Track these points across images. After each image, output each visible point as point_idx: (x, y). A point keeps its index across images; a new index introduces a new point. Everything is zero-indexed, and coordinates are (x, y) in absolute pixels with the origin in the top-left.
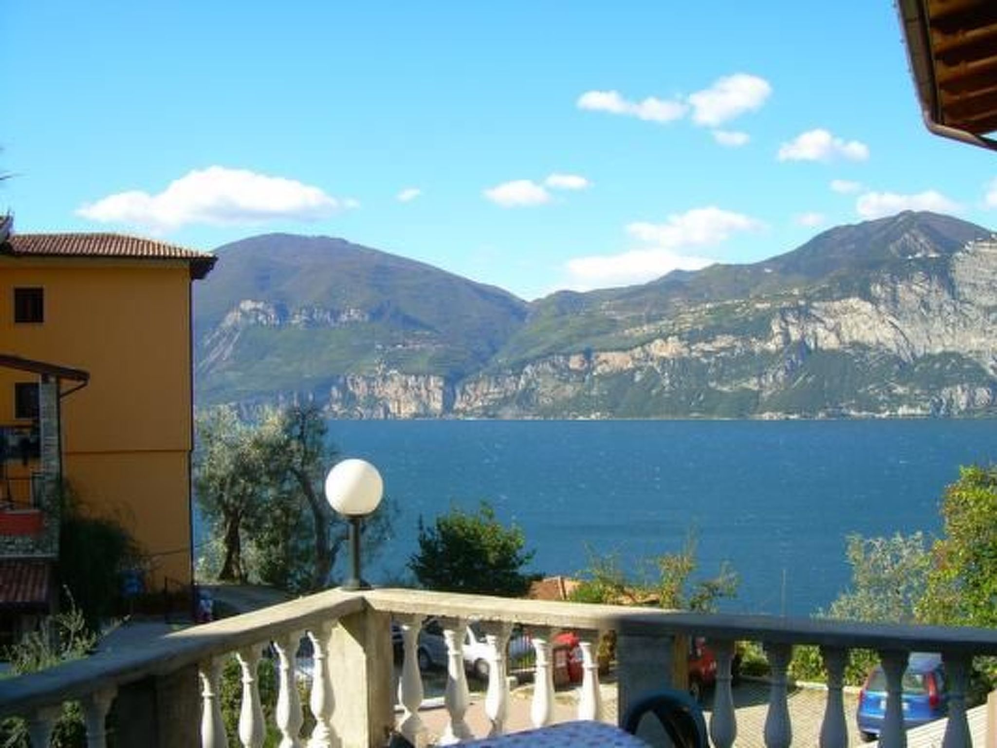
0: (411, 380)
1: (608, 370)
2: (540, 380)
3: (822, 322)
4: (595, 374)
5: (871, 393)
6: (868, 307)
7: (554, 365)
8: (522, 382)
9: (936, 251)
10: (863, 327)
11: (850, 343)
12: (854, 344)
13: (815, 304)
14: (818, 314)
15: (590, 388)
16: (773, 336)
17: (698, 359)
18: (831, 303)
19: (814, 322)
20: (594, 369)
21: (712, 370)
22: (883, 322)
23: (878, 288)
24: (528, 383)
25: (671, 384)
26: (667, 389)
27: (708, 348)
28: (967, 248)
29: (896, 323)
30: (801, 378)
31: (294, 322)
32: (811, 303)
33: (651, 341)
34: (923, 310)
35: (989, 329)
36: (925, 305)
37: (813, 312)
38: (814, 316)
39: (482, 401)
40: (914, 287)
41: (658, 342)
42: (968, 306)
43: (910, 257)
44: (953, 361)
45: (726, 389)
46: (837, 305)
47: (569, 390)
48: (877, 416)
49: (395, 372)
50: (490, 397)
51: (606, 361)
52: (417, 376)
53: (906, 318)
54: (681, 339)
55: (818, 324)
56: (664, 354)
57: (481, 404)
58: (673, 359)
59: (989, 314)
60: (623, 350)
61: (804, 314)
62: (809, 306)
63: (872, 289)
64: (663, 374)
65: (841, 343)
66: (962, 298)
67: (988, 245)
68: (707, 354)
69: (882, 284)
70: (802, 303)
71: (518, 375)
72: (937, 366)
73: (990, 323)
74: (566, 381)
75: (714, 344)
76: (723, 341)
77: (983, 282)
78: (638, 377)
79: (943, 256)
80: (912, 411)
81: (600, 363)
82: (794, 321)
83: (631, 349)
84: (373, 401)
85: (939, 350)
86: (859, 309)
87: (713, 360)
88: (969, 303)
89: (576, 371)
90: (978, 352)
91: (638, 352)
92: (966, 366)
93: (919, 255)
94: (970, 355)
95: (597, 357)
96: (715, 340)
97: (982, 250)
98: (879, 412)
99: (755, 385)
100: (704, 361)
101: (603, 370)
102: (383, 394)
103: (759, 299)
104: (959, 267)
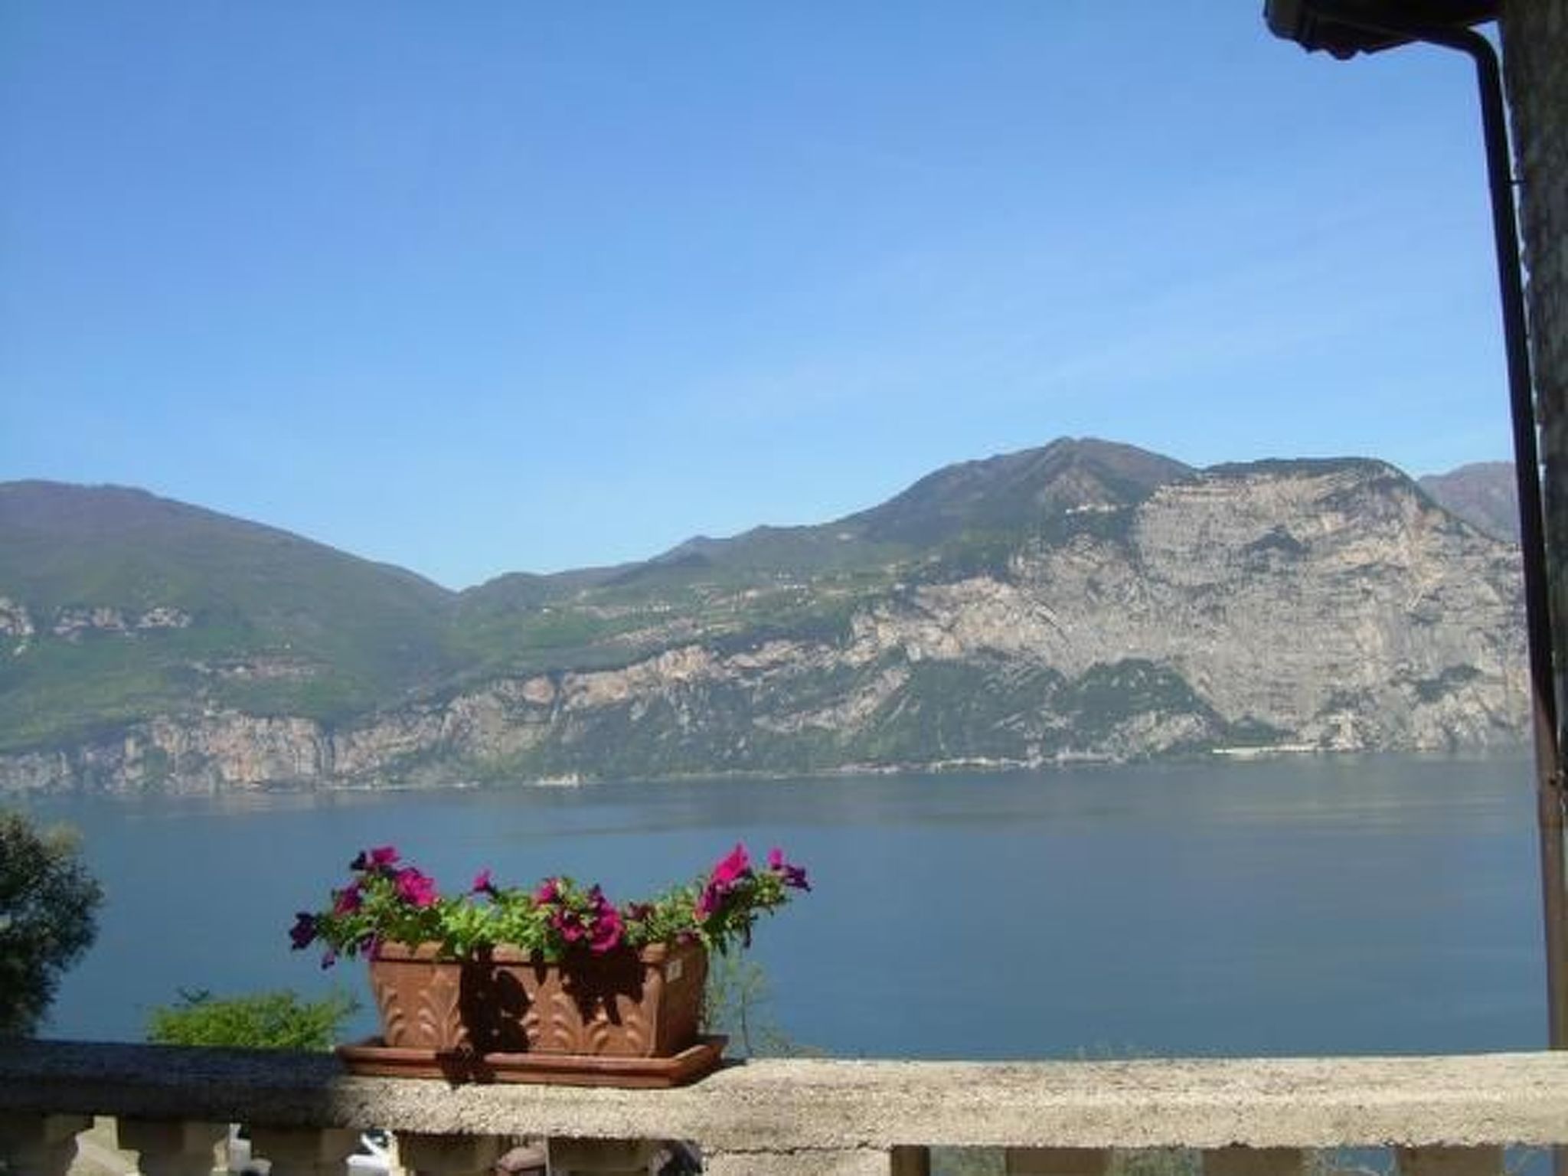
0: (262, 726)
1: (587, 702)
2: (476, 721)
3: (933, 618)
4: (567, 708)
5: (1014, 728)
6: (1005, 591)
7: (498, 696)
8: (447, 724)
9: (1111, 502)
10: (997, 623)
11: (978, 650)
12: (984, 650)
13: (921, 589)
14: (927, 605)
15: (560, 730)
16: (854, 643)
17: (733, 681)
18: (944, 587)
19: (918, 617)
20: (565, 701)
21: (757, 698)
22: (1030, 614)
23: (1020, 560)
24: (457, 727)
25: (693, 721)
26: (686, 732)
27: (748, 661)
28: (1158, 494)
29: (1048, 614)
30: (901, 707)
31: (59, 630)
32: (914, 587)
33: (658, 654)
34: (1090, 593)
35: (1195, 621)
36: (1094, 585)
37: (918, 601)
38: (920, 608)
39: (381, 758)
40: (1077, 559)
41: (669, 655)
42: (1163, 586)
43: (1068, 511)
44: (1142, 674)
45: (782, 728)
46: (955, 589)
47: (527, 737)
48: (1023, 764)
49: (234, 712)
50: (394, 750)
51: (585, 688)
52: (270, 718)
53: (1065, 608)
54: (706, 649)
55: (927, 622)
56: (680, 675)
57: (378, 763)
58: (695, 681)
59: (1195, 598)
60: (614, 668)
61: (904, 605)
62: (910, 591)
63: (1011, 564)
64: (679, 705)
65: (962, 649)
66: (1152, 573)
67: (1190, 489)
68: (749, 673)
69: (1027, 555)
70: (899, 587)
71: (441, 714)
72: (1115, 682)
73: (1196, 612)
74: (520, 723)
75: (759, 656)
76: (773, 651)
77: (1186, 548)
78: (638, 713)
79: (1120, 510)
80: (1080, 755)
81: (575, 692)
82: (886, 615)
83: (624, 667)
84: (197, 762)
85: (1118, 657)
86: (989, 595)
87: (759, 681)
88: (1163, 581)
89: (536, 706)
90: (1179, 658)
91: (635, 671)
92: (1161, 681)
93: (1083, 508)
94: (1169, 663)
95: (570, 682)
96: (760, 648)
97: (1183, 499)
98: (1026, 759)
99: (829, 719)
100: (746, 683)
101: (580, 702)
102: (213, 750)
103: (830, 581)
104: (1145, 526)
